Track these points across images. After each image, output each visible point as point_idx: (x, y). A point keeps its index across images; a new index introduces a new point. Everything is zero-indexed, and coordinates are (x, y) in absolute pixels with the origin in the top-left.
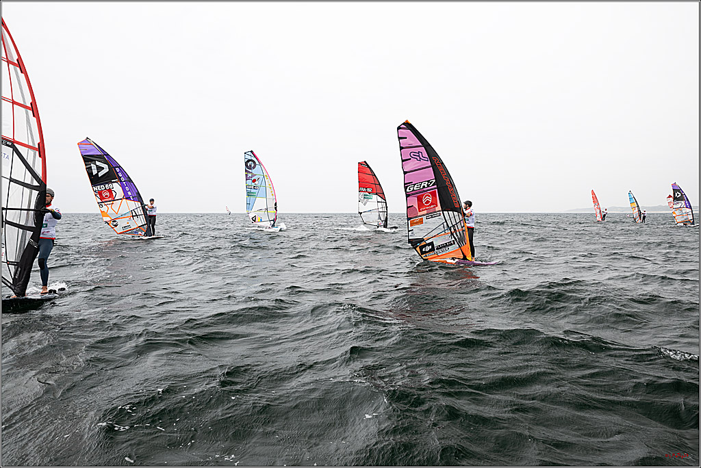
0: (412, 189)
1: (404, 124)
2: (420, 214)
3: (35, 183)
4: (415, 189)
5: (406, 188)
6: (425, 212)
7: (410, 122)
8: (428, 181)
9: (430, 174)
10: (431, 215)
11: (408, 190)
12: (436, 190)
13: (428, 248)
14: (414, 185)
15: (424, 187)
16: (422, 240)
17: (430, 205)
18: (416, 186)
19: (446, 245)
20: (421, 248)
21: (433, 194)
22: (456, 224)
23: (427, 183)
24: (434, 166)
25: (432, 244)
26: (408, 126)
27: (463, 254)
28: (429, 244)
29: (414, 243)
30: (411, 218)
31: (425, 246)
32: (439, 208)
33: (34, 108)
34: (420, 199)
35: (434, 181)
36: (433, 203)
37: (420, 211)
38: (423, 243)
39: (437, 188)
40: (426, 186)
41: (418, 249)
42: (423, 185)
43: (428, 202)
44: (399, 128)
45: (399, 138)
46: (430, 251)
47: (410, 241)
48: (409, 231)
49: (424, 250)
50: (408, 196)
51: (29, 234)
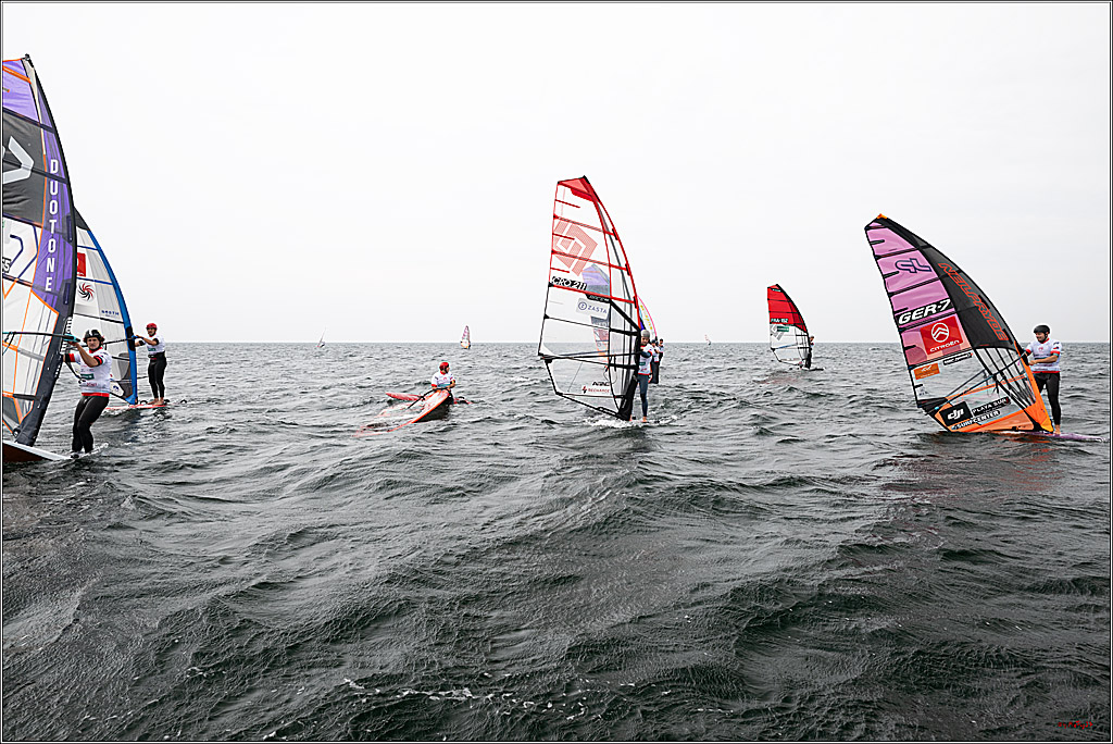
0: (908, 318)
1: (875, 221)
2: (929, 357)
3: (634, 330)
4: (914, 318)
5: (896, 319)
6: (940, 354)
7: (886, 216)
8: (938, 304)
9: (939, 292)
10: (953, 356)
11: (901, 322)
12: (956, 315)
13: (958, 414)
14: (912, 312)
15: (930, 313)
16: (944, 400)
17: (948, 341)
18: (915, 314)
19: (993, 407)
20: (944, 414)
21: (951, 323)
22: (1007, 367)
23: (935, 306)
24: (943, 277)
25: (963, 405)
26: (884, 222)
27: (1032, 419)
28: (958, 407)
29: (930, 406)
30: (914, 366)
31: (950, 410)
32: (966, 344)
33: (628, 268)
34: (926, 334)
35: (949, 301)
36: (954, 337)
37: (929, 353)
38: (946, 406)
39: (957, 312)
40: (934, 311)
41: (938, 415)
42: (927, 310)
43: (941, 337)
44: (868, 228)
45: (871, 243)
46: (962, 418)
47: (920, 404)
48: (915, 387)
49: (950, 417)
50: (901, 330)
51: (632, 371)
